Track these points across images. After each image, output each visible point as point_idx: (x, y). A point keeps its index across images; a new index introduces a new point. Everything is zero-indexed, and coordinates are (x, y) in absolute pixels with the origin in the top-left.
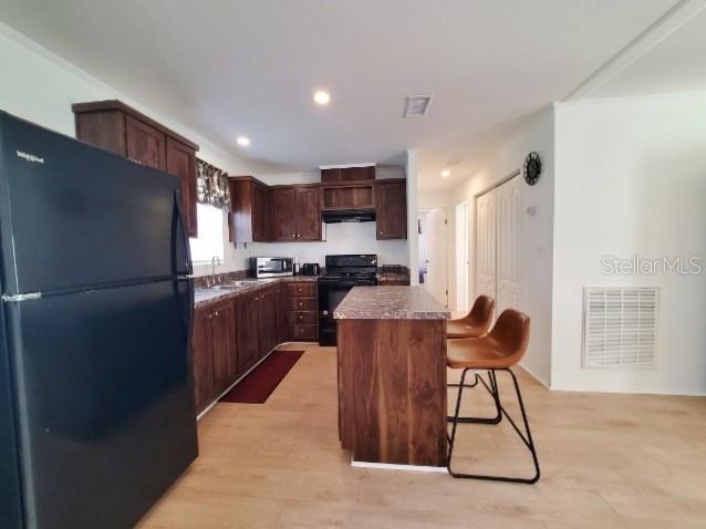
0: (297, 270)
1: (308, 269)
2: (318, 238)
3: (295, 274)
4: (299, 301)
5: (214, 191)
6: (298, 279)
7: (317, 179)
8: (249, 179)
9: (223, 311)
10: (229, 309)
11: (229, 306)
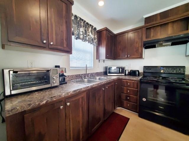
0: (127, 73)
1: (133, 73)
2: (141, 57)
3: (125, 75)
4: (128, 89)
5: (89, 35)
6: (127, 77)
7: (142, 24)
8: (105, 29)
9: (76, 100)
10: (82, 98)
11: (82, 96)
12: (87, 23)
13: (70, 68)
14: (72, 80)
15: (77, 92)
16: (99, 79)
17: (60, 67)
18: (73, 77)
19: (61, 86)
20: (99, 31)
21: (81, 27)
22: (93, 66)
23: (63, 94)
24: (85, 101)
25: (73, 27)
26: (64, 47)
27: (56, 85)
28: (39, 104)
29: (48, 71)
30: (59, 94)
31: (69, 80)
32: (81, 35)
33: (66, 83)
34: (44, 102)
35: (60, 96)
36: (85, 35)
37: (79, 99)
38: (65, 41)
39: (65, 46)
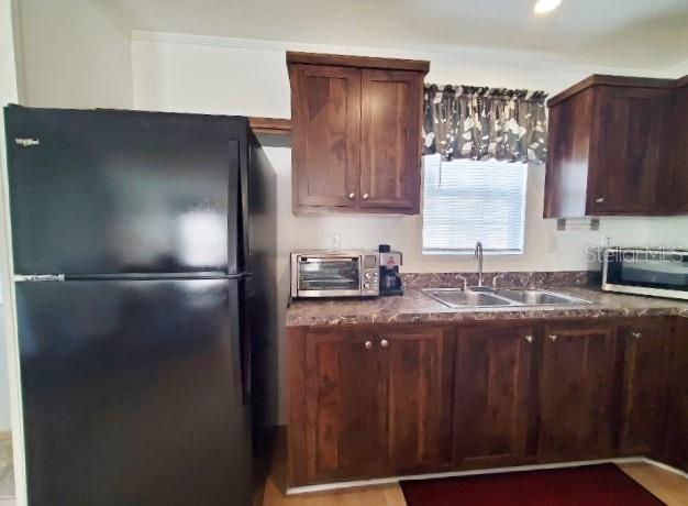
5: (499, 133)
8: (590, 83)
9: (409, 341)
10: (428, 341)
11: (430, 335)
12: (496, 92)
13: (424, 253)
14: (426, 287)
15: (413, 320)
16: (542, 300)
17: (392, 249)
18: (429, 279)
19: (385, 299)
20: (559, 100)
21: (467, 115)
22: (521, 247)
23: (374, 316)
24: (436, 353)
25: (436, 129)
26: (394, 198)
27: (371, 293)
28: (327, 323)
29: (355, 259)
30: (367, 314)
31: (416, 288)
32: (466, 141)
33: (402, 294)
34: (336, 321)
35: (366, 318)
36: (486, 138)
37: (419, 341)
38: (398, 182)
39: (398, 195)
